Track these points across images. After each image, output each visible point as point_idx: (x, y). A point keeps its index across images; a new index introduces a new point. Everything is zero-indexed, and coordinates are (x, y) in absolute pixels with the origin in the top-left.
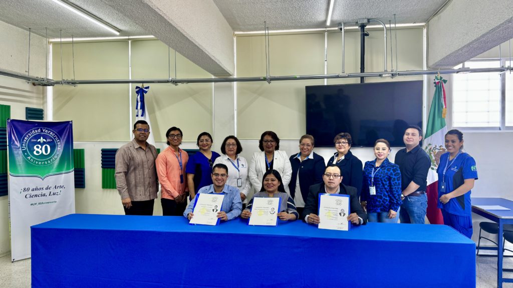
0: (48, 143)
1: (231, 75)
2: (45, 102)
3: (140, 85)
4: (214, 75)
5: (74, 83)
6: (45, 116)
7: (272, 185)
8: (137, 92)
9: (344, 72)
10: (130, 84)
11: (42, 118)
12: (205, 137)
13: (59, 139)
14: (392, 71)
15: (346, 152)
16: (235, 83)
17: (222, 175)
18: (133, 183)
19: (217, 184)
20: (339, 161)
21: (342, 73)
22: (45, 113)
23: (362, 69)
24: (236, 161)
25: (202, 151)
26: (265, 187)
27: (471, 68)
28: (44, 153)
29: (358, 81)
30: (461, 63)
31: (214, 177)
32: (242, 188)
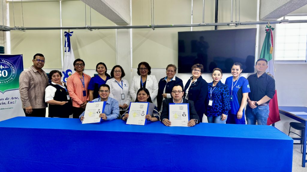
0: (6, 69)
1: (128, 24)
2: (5, 42)
3: (67, 31)
4: (117, 23)
5: (23, 29)
6: (5, 51)
7: (143, 98)
8: (65, 36)
9: (204, 22)
10: (61, 30)
11: (3, 53)
12: (101, 66)
13: (14, 66)
14: (236, 22)
15: (198, 77)
16: (131, 29)
17: (106, 91)
18: (33, 96)
19: (103, 97)
20: (193, 83)
21: (203, 22)
22: (5, 49)
23: (216, 20)
24: (120, 82)
25: (99, 75)
26: (139, 99)
27: (289, 20)
28: (3, 76)
29: (213, 28)
30: (282, 16)
31: (100, 93)
32: (125, 100)
